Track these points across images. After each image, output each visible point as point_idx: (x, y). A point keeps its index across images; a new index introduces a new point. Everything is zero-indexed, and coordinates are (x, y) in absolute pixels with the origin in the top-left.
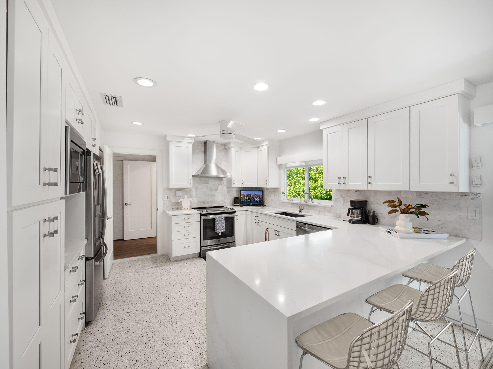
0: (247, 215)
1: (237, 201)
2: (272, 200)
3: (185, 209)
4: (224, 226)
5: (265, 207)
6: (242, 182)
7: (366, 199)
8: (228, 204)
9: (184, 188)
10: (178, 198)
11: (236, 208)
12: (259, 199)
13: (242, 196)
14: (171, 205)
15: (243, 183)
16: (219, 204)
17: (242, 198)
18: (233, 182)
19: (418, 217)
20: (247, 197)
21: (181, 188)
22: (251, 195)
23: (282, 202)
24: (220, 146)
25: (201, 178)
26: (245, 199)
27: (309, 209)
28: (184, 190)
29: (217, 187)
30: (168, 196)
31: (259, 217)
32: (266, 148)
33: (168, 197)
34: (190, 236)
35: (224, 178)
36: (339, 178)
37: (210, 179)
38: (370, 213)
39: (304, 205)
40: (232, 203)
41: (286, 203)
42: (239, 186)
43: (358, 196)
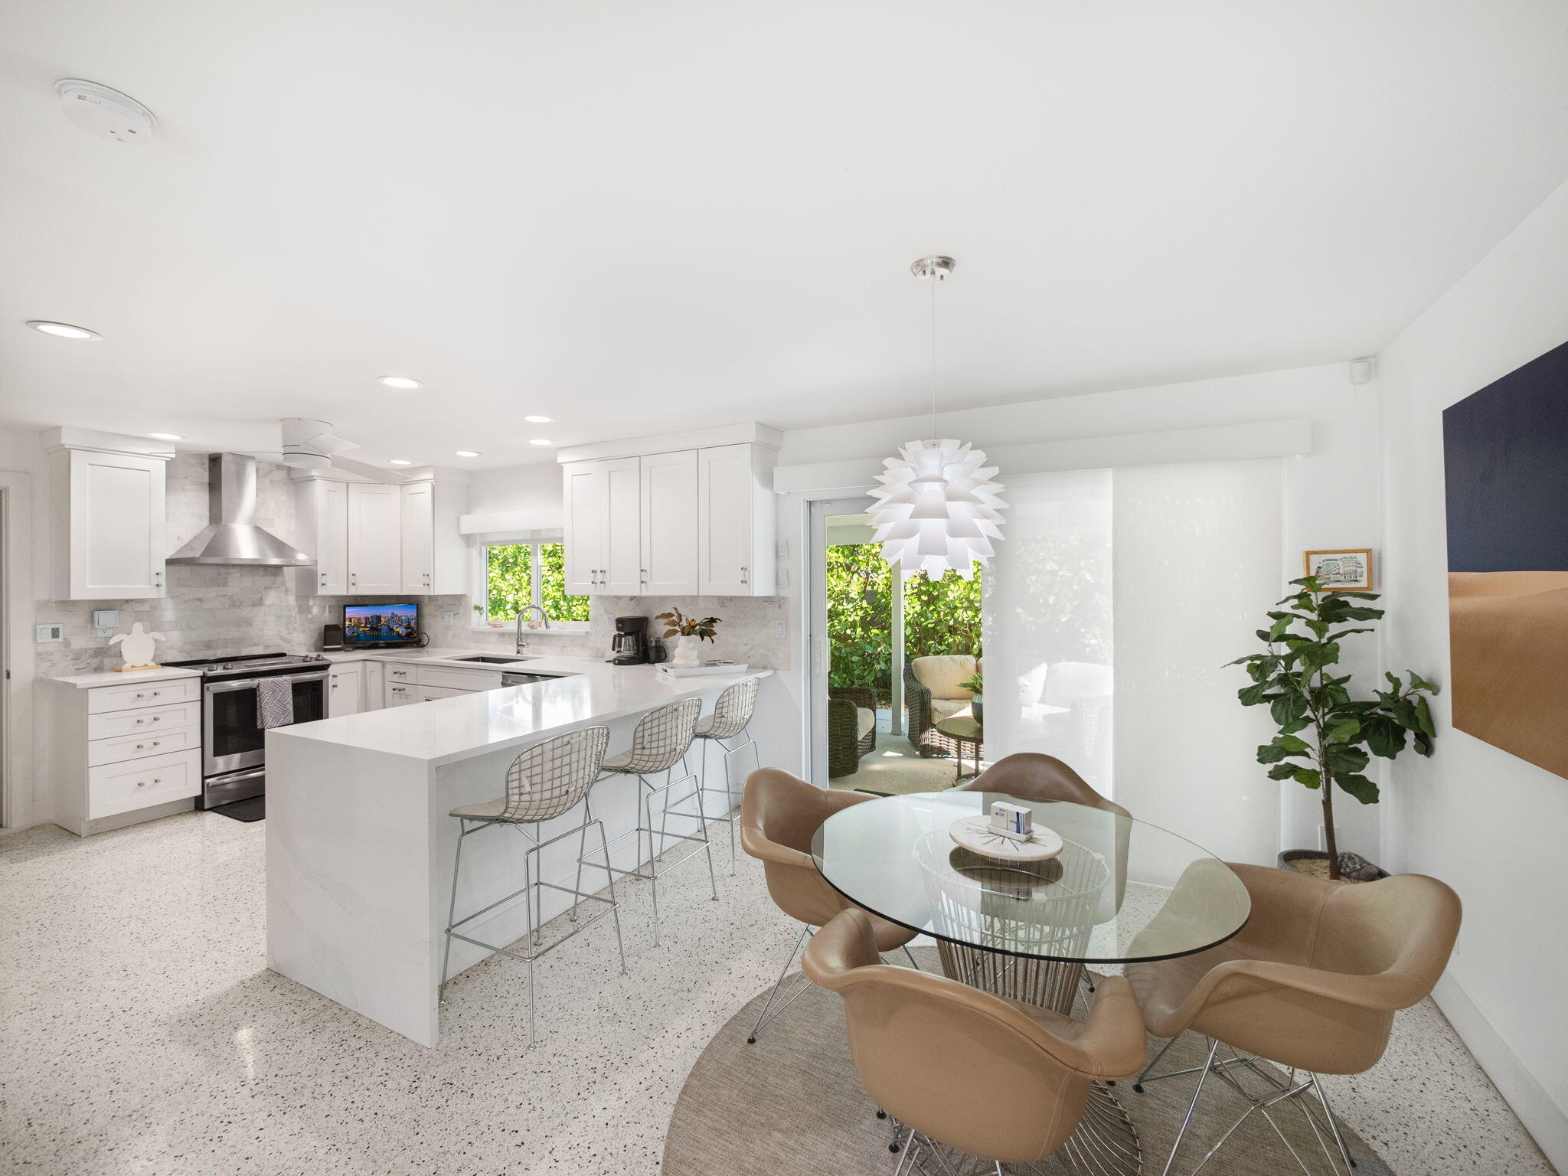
0: (368, 672)
1: (334, 636)
2: (447, 628)
3: (133, 666)
4: (291, 708)
5: (426, 649)
6: (352, 579)
7: (646, 616)
8: (300, 645)
9: (127, 601)
10: (100, 634)
11: (330, 657)
12: (407, 628)
13: (351, 621)
14: (69, 658)
15: (353, 584)
16: (267, 647)
17: (348, 627)
18: (320, 580)
19: (703, 639)
20: (366, 623)
21: (117, 600)
22: (379, 618)
23: (474, 632)
24: (272, 471)
25: (199, 569)
26: (361, 630)
27: (540, 645)
28: (125, 606)
29: (259, 596)
30: (58, 629)
31: (404, 675)
32: (427, 488)
33: (55, 633)
34: (158, 750)
35: (285, 568)
36: (593, 572)
37: (231, 570)
38: (651, 642)
39: (528, 635)
40: (315, 643)
41: (484, 633)
42: (342, 591)
43: (634, 608)
